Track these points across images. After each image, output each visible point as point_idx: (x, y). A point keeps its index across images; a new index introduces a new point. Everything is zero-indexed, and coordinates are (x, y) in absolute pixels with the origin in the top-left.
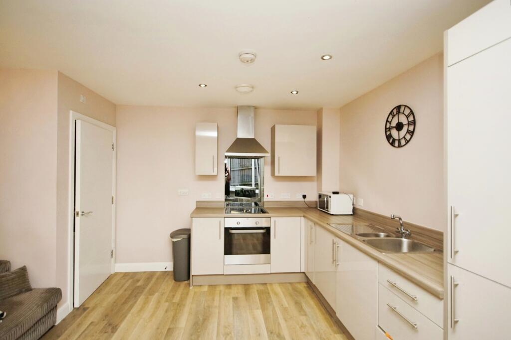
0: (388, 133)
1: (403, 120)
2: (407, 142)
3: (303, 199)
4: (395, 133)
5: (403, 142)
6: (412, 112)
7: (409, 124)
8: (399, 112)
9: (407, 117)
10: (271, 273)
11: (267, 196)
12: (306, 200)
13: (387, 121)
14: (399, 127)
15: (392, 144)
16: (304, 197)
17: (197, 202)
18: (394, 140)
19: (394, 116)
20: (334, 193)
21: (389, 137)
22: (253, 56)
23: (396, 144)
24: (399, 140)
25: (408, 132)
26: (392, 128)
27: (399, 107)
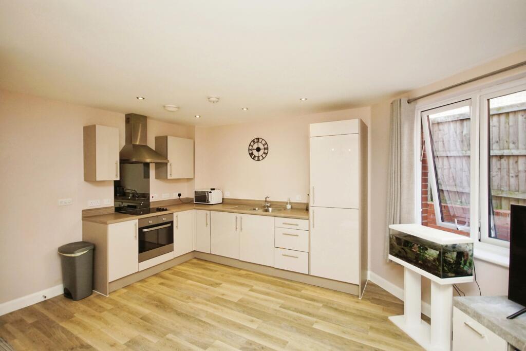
0: (250, 152)
1: (261, 146)
2: (263, 158)
3: (178, 198)
4: (255, 153)
5: (261, 158)
6: (266, 143)
7: (265, 149)
8: (258, 142)
9: (264, 145)
10: (175, 258)
11: (153, 197)
12: (181, 197)
13: (250, 145)
14: (258, 149)
15: (254, 158)
16: (180, 195)
17: (83, 211)
18: (255, 156)
19: (255, 143)
20: (212, 189)
21: (251, 154)
22: (217, 99)
23: (256, 158)
24: (258, 157)
25: (264, 153)
26: (254, 149)
27: (258, 139)
